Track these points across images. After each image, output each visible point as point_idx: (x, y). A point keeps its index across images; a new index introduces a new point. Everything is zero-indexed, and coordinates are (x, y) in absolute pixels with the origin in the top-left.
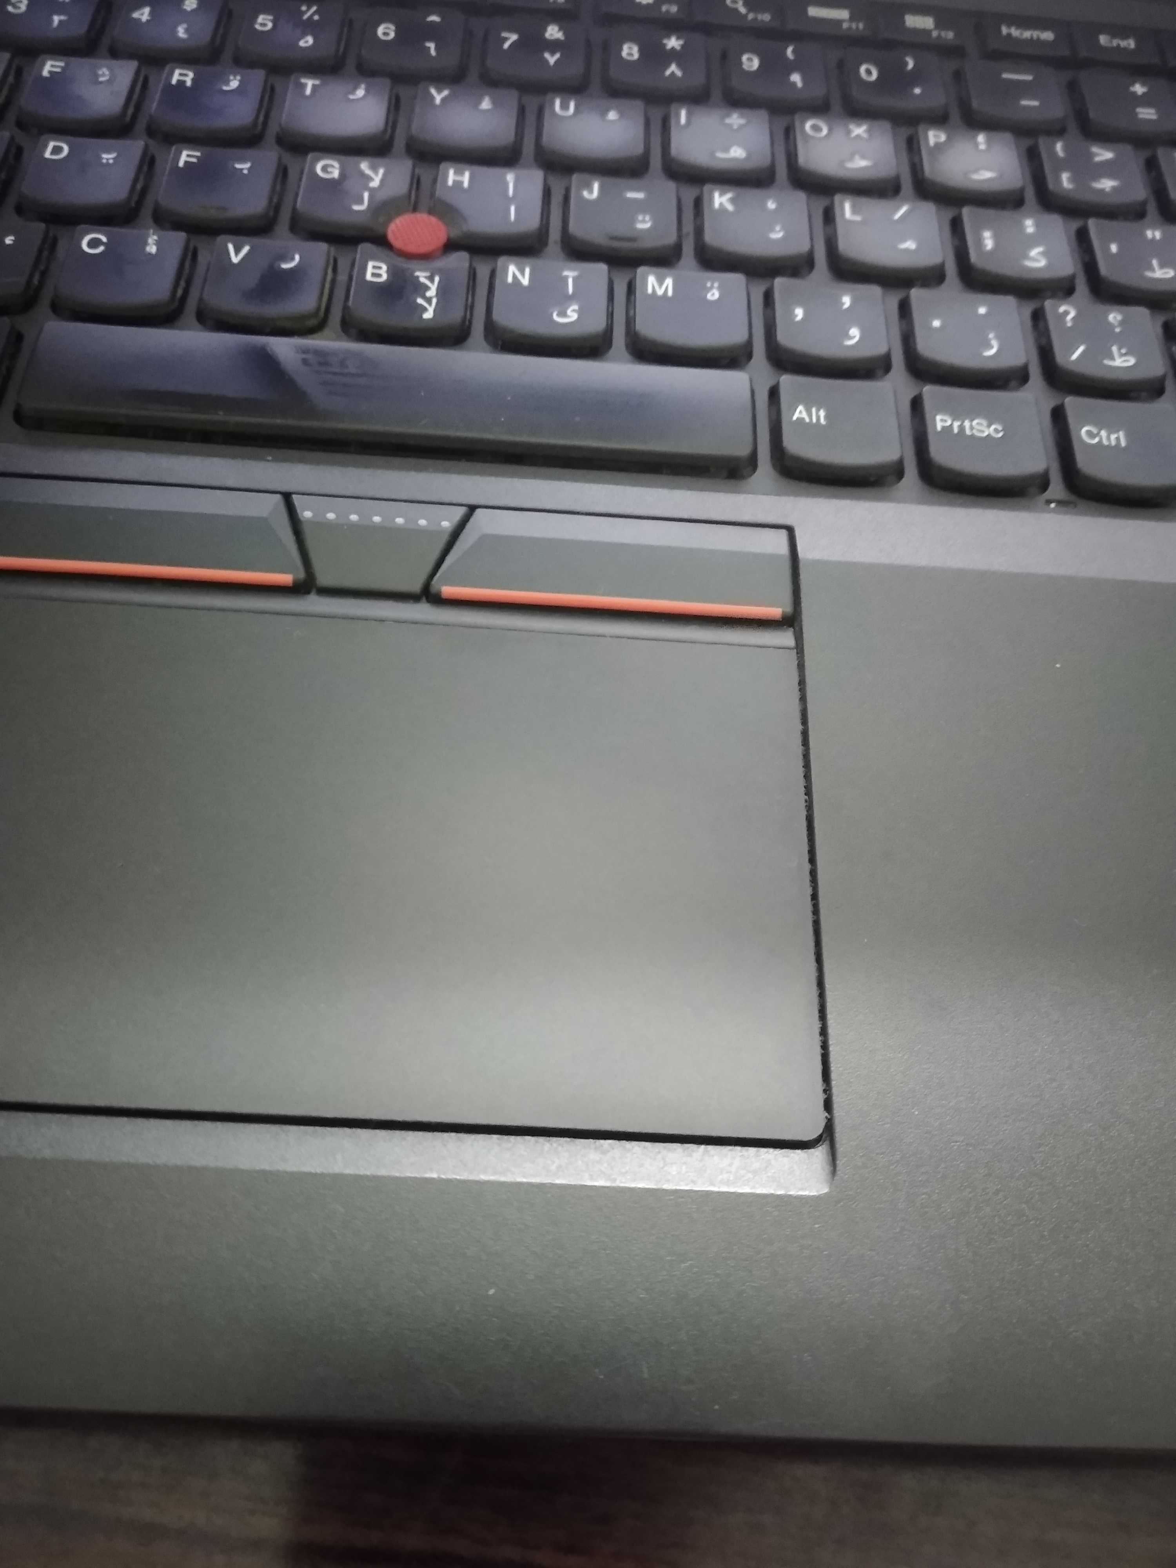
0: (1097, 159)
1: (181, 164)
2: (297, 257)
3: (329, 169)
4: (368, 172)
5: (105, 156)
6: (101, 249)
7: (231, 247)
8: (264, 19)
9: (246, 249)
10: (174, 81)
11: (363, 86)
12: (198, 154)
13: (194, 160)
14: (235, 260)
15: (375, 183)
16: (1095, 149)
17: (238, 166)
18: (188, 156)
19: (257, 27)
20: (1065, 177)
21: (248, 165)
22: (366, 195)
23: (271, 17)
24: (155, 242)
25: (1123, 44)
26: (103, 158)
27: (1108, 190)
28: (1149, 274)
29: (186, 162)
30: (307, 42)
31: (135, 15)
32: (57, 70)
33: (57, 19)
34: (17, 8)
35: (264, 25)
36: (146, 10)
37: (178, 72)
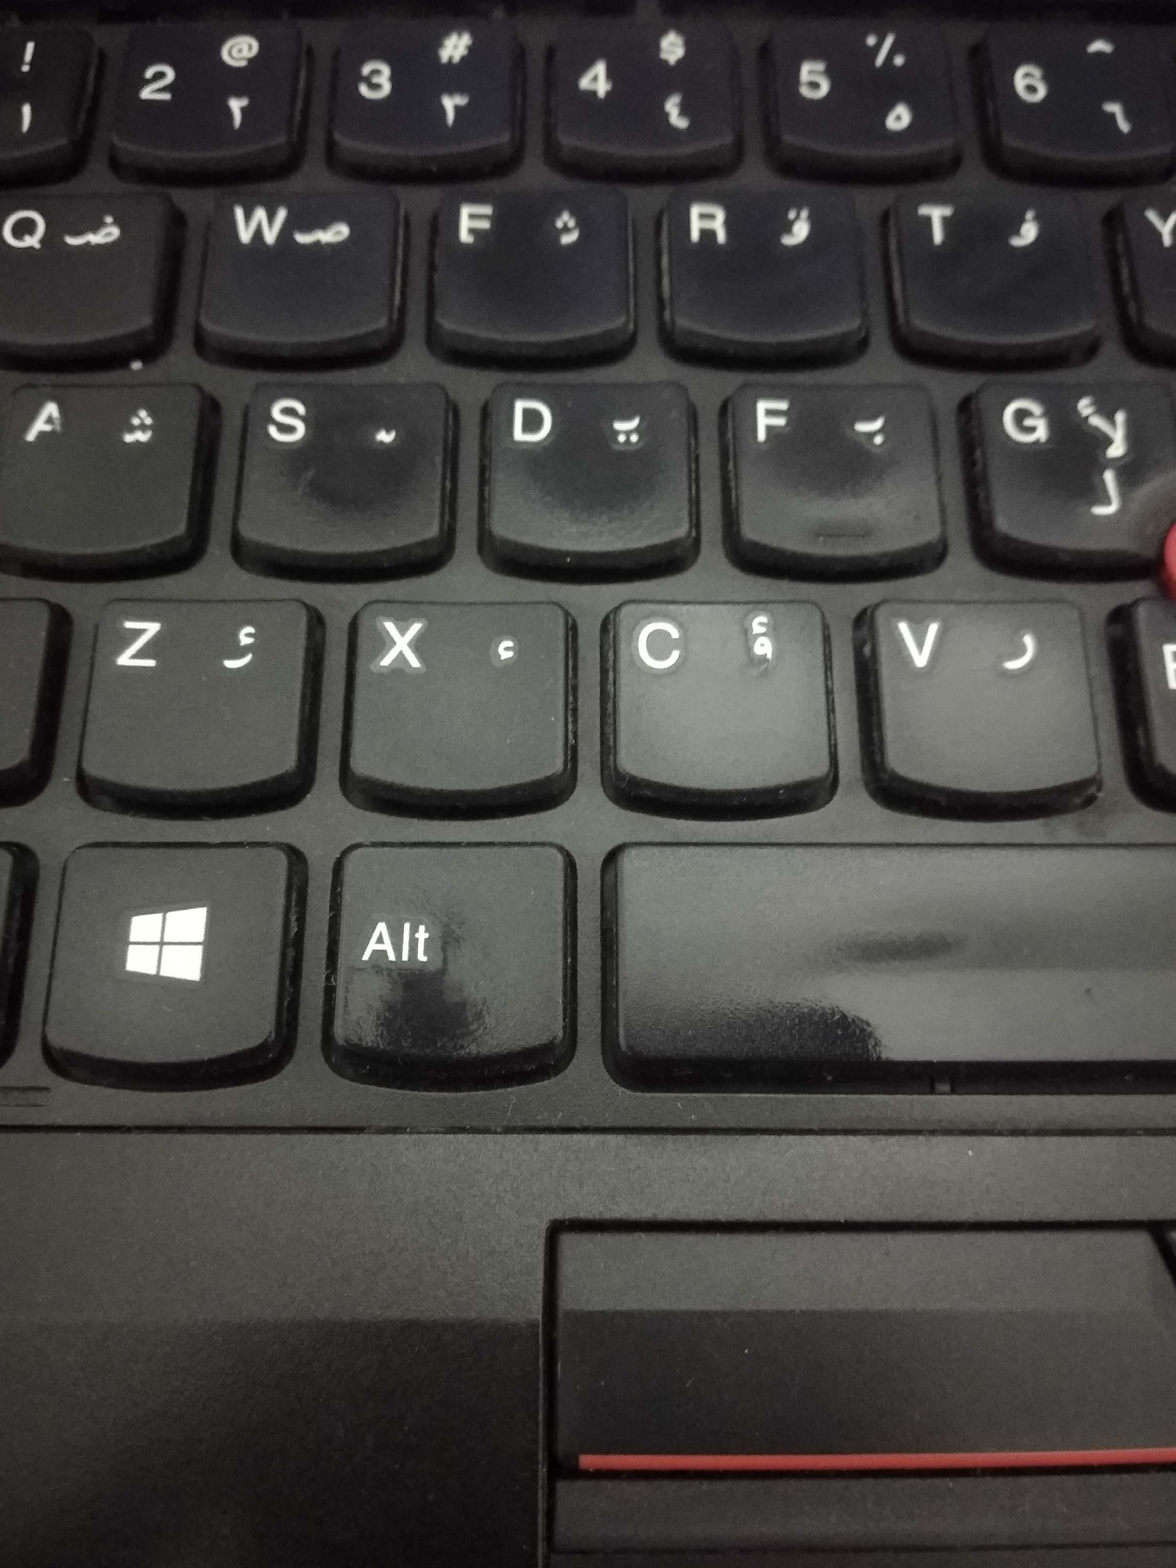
1: (762, 436)
2: (1029, 641)
3: (1028, 422)
4: (1097, 421)
5: (620, 426)
6: (675, 655)
7: (904, 628)
8: (811, 72)
9: (933, 629)
10: (695, 235)
11: (1030, 215)
12: (783, 406)
13: (781, 422)
14: (920, 659)
15: (1117, 450)
17: (863, 427)
18: (770, 413)
19: (805, 91)
21: (878, 424)
22: (1109, 477)
23: (820, 66)
24: (763, 630)
26: (617, 433)
29: (769, 429)
30: (898, 118)
31: (585, 83)
32: (485, 225)
33: (450, 104)
34: (376, 87)
35: (814, 85)
36: (600, 69)
37: (695, 211)
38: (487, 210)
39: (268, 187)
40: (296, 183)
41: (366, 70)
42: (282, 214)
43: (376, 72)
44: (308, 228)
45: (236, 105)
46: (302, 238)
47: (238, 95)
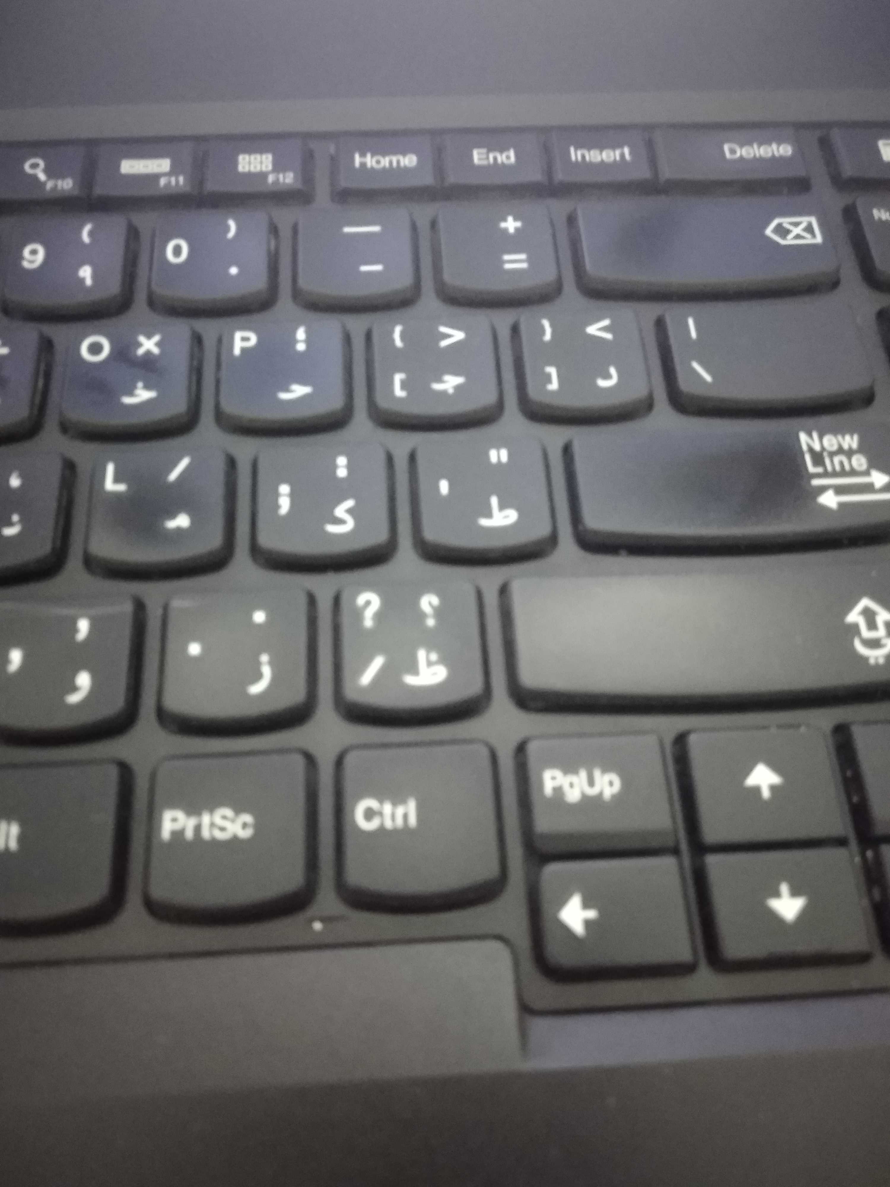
0: (444, 343)
16: (443, 329)
20: (398, 378)
25: (501, 158)
27: (451, 391)
28: (484, 522)
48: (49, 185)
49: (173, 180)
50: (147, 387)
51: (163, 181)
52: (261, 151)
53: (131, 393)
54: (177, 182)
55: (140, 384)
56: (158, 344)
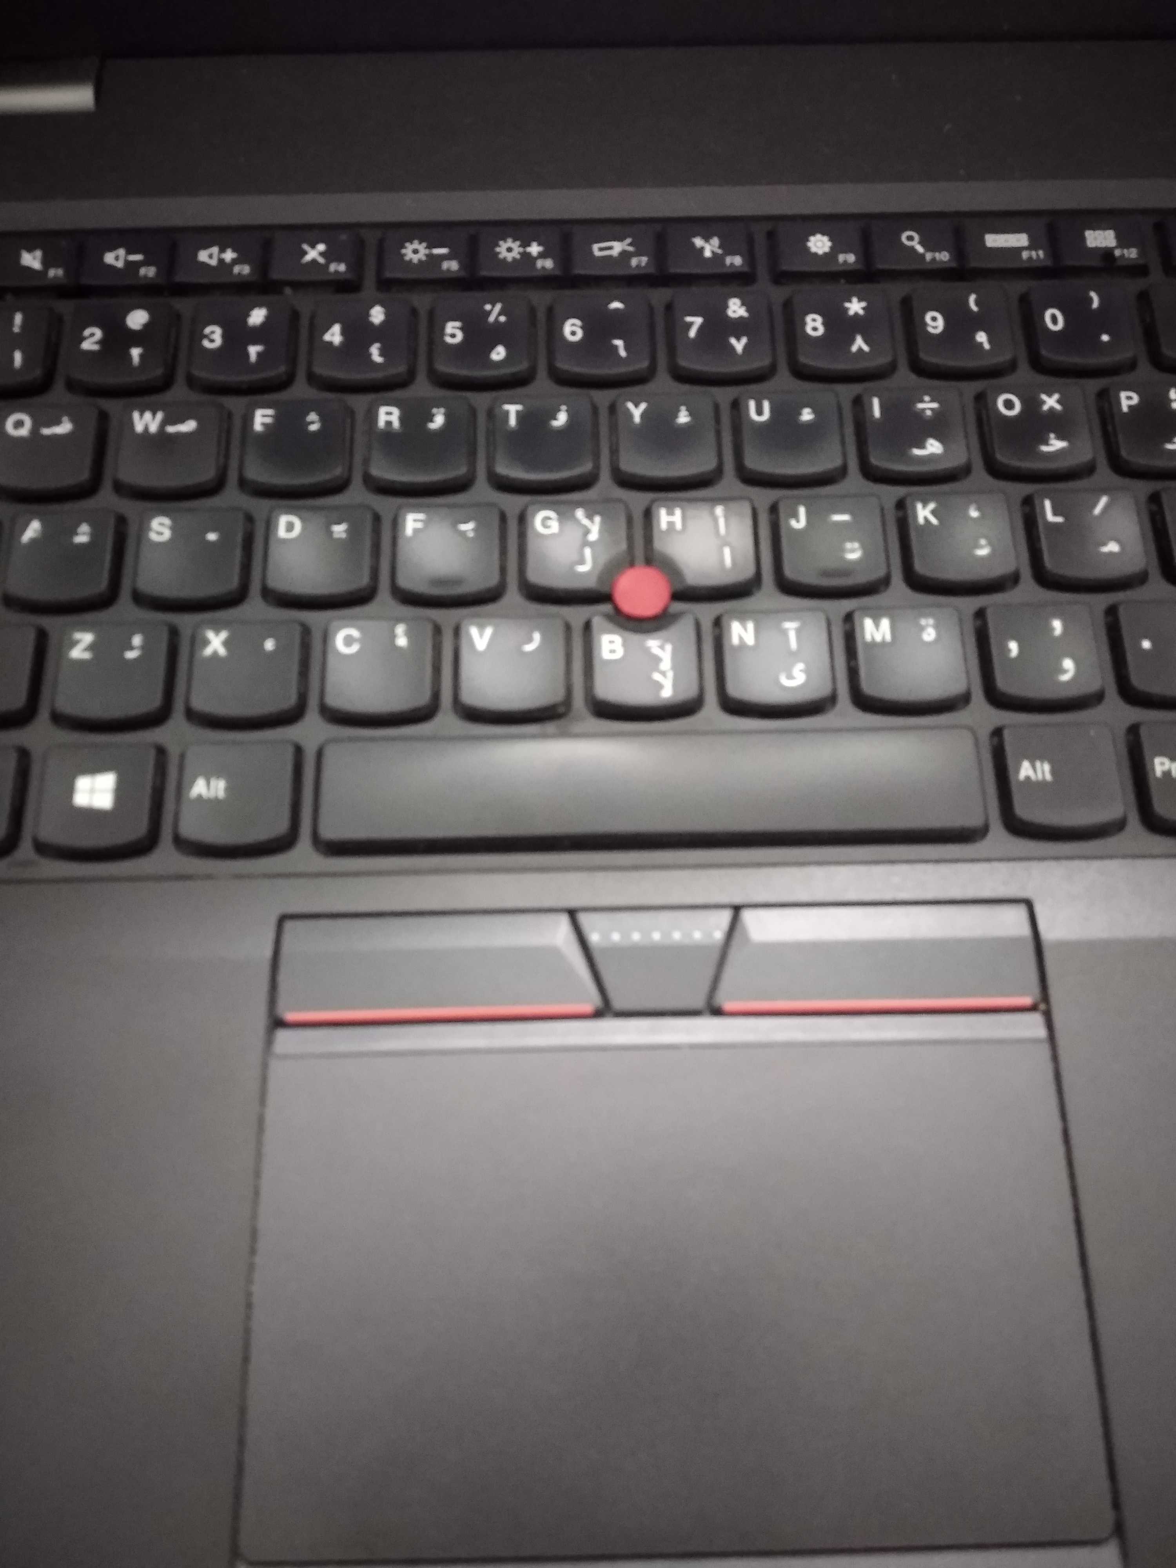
1: (410, 533)
2: (537, 636)
3: (549, 523)
4: (585, 523)
5: (335, 529)
6: (357, 647)
7: (474, 630)
8: (452, 328)
9: (489, 631)
10: (381, 424)
11: (564, 408)
12: (422, 517)
13: (421, 525)
14: (481, 647)
15: (594, 536)
17: (462, 527)
18: (414, 521)
21: (470, 526)
22: (588, 552)
23: (458, 324)
24: (402, 632)
26: (335, 532)
29: (415, 529)
30: (498, 353)
31: (327, 337)
32: (268, 420)
33: (254, 351)
34: (212, 341)
35: (453, 336)
36: (336, 329)
37: (383, 410)
38: (270, 412)
39: (154, 398)
40: (168, 396)
41: (207, 330)
42: (160, 416)
43: (213, 332)
44: (174, 423)
45: (136, 353)
46: (171, 429)
47: (137, 345)
48: (929, 256)
49: (1034, 254)
50: (1060, 437)
51: (1025, 255)
52: (1104, 229)
53: (1047, 443)
54: (1037, 255)
55: (1052, 436)
56: (1058, 402)
